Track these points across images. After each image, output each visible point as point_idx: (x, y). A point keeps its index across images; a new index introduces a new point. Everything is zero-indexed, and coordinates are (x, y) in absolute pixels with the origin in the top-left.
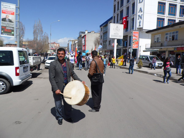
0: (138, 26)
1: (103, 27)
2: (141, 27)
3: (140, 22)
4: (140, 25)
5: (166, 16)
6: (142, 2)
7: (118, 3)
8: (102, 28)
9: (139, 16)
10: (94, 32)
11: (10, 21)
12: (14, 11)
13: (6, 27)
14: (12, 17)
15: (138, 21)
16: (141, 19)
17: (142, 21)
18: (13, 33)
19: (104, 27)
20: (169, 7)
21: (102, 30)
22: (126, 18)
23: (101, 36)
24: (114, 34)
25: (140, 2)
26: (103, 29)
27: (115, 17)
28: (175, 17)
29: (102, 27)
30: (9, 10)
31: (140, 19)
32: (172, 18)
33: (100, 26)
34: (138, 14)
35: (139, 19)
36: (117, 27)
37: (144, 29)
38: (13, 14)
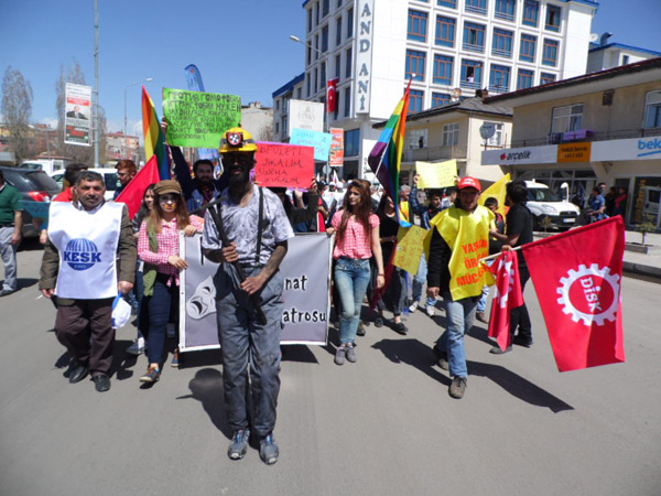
0: (358, 110)
1: (281, 99)
2: (366, 111)
3: (363, 99)
4: (362, 108)
5: (428, 86)
6: (367, 49)
7: (317, 37)
8: (278, 102)
9: (360, 83)
10: (258, 106)
11: (82, 117)
12: (89, 98)
13: (74, 127)
14: (84, 110)
15: (359, 97)
16: (365, 91)
17: (366, 96)
18: (86, 138)
19: (283, 97)
20: (435, 62)
21: (278, 108)
22: (334, 83)
23: (277, 125)
24: (302, 126)
25: (362, 50)
26: (281, 103)
27: (309, 75)
28: (450, 87)
29: (279, 97)
30: (80, 96)
31: (363, 92)
32: (442, 89)
33: (275, 95)
34: (359, 79)
35: (360, 92)
36: (308, 110)
37: (371, 116)
38: (87, 104)
